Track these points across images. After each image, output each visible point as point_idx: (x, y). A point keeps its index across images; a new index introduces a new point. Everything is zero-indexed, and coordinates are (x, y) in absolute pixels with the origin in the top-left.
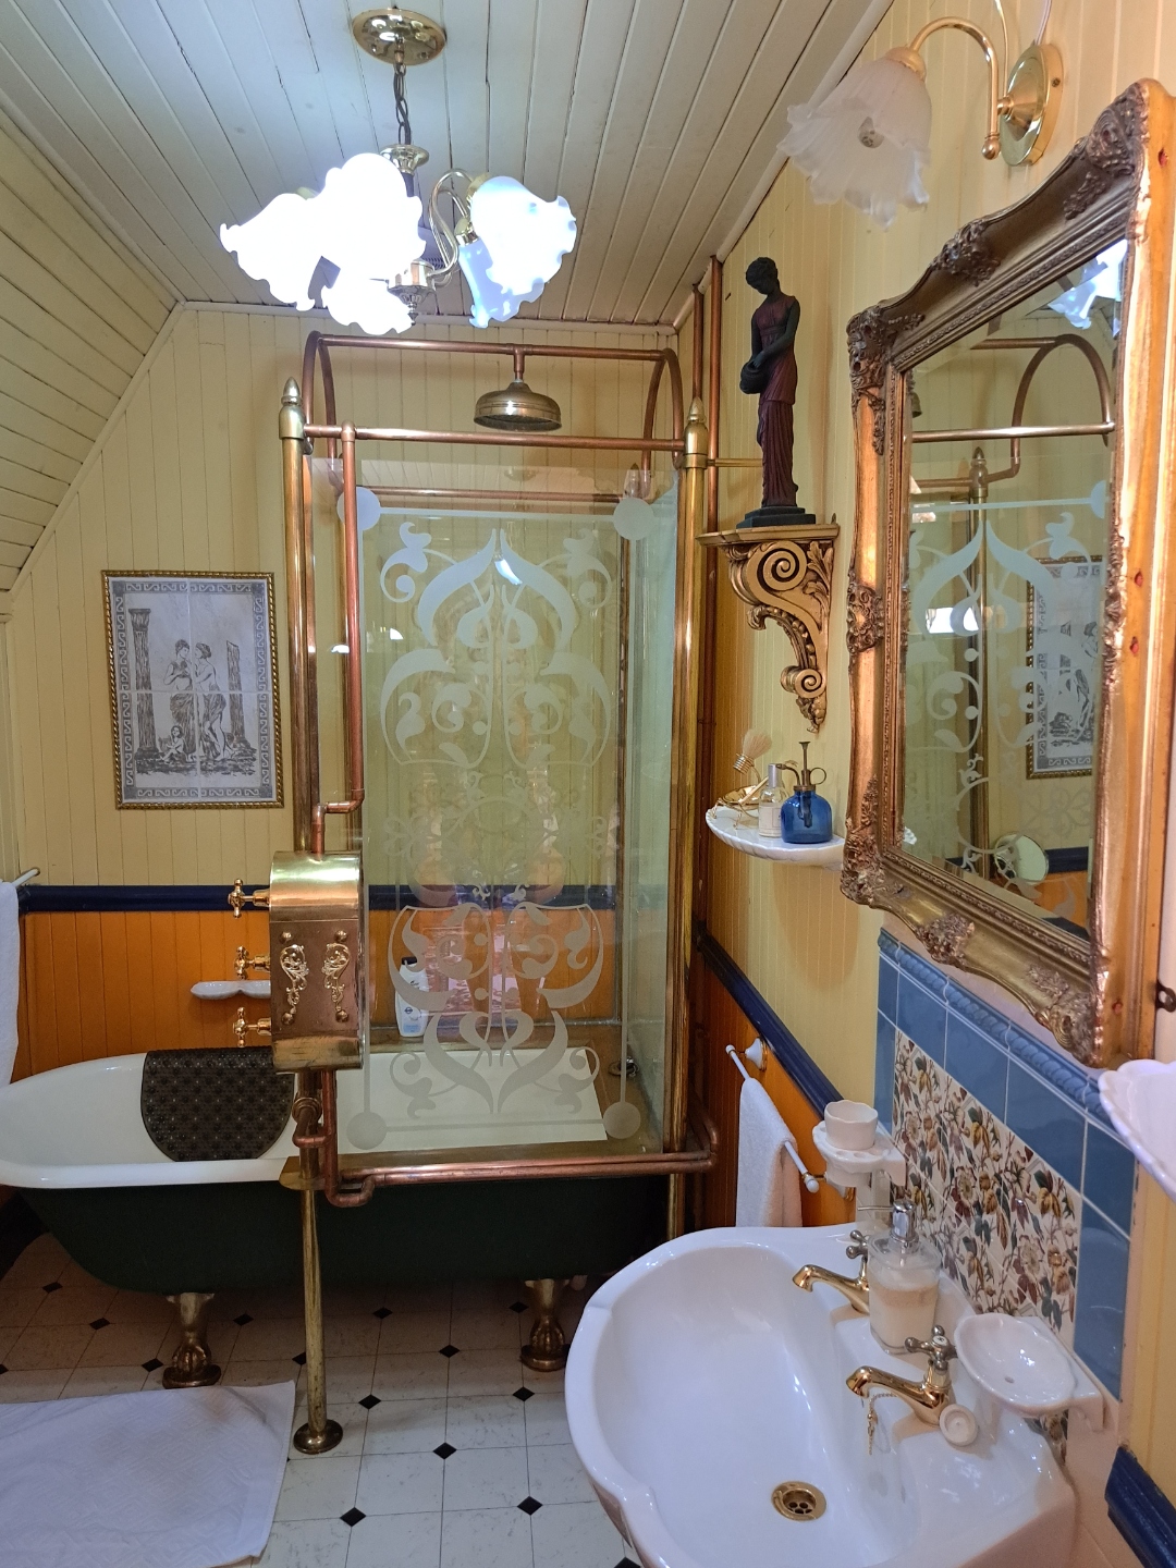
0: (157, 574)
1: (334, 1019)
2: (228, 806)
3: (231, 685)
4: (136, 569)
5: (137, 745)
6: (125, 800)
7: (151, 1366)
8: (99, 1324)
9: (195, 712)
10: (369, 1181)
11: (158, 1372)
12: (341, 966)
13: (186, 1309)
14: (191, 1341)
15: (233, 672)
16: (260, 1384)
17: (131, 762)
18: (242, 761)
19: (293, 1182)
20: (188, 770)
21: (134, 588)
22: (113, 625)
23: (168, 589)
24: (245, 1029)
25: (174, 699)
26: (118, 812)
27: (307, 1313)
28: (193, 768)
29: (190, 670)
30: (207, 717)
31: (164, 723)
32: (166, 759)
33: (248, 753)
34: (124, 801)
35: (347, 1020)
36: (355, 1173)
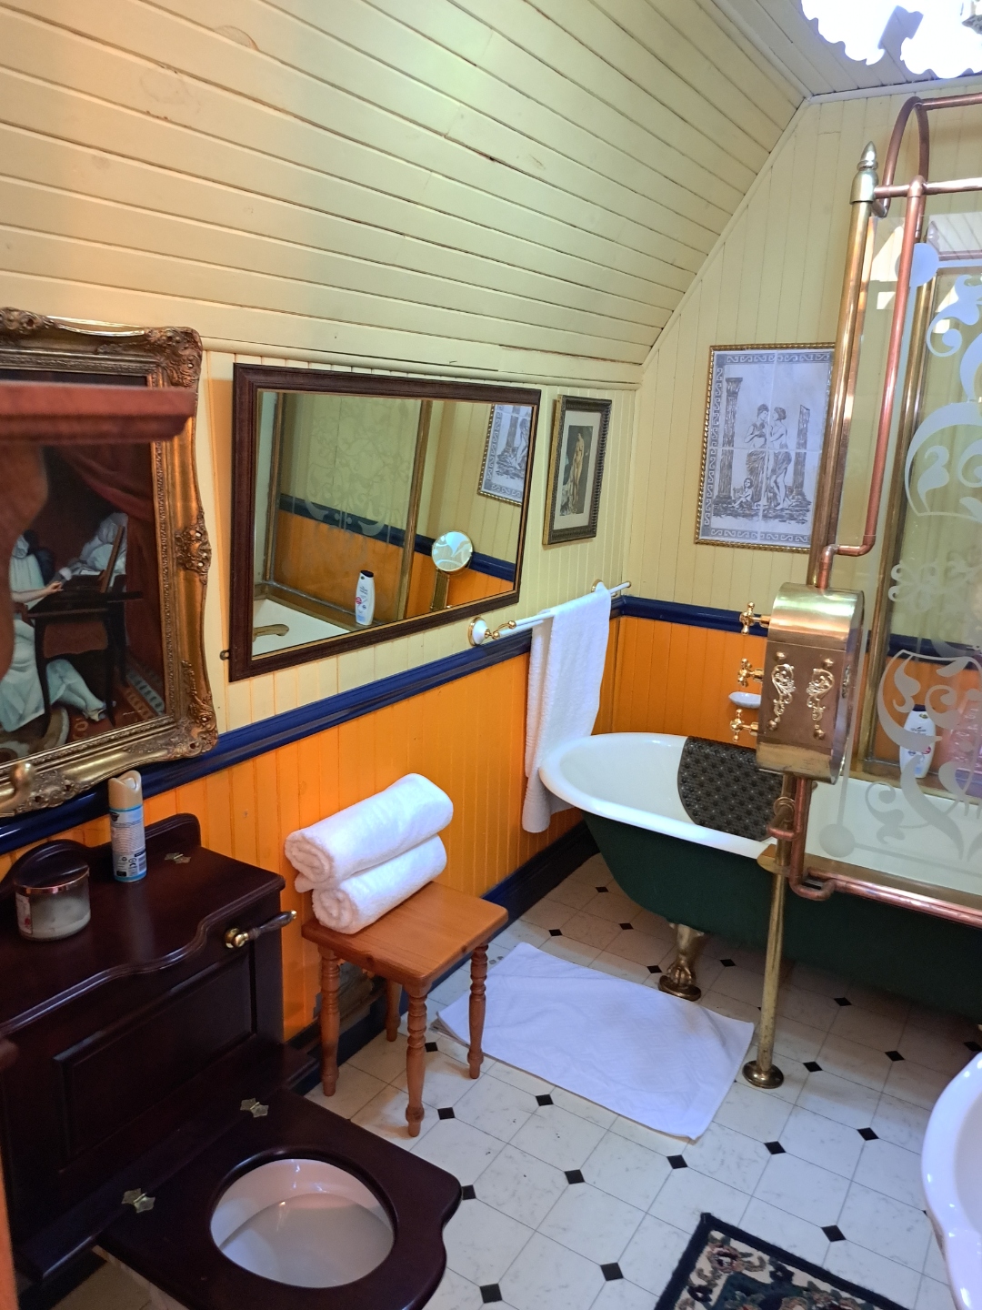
0: (753, 347)
1: (811, 734)
2: (780, 549)
3: (798, 444)
4: (737, 343)
5: (716, 493)
6: (703, 537)
7: (654, 969)
8: (626, 926)
9: (765, 467)
10: (830, 884)
11: (657, 976)
12: (824, 690)
13: (681, 937)
14: (682, 962)
15: (802, 433)
16: (728, 1016)
17: (710, 506)
18: (797, 511)
19: (769, 865)
20: (752, 516)
21: (733, 361)
22: (712, 392)
23: (759, 359)
24: (740, 728)
25: (751, 455)
26: (695, 545)
27: (766, 974)
28: (756, 515)
29: (767, 431)
30: (774, 471)
31: (739, 475)
32: (736, 505)
33: (803, 504)
34: (701, 538)
35: (822, 738)
36: (820, 873)
